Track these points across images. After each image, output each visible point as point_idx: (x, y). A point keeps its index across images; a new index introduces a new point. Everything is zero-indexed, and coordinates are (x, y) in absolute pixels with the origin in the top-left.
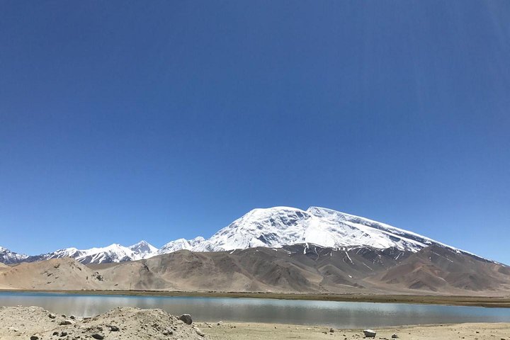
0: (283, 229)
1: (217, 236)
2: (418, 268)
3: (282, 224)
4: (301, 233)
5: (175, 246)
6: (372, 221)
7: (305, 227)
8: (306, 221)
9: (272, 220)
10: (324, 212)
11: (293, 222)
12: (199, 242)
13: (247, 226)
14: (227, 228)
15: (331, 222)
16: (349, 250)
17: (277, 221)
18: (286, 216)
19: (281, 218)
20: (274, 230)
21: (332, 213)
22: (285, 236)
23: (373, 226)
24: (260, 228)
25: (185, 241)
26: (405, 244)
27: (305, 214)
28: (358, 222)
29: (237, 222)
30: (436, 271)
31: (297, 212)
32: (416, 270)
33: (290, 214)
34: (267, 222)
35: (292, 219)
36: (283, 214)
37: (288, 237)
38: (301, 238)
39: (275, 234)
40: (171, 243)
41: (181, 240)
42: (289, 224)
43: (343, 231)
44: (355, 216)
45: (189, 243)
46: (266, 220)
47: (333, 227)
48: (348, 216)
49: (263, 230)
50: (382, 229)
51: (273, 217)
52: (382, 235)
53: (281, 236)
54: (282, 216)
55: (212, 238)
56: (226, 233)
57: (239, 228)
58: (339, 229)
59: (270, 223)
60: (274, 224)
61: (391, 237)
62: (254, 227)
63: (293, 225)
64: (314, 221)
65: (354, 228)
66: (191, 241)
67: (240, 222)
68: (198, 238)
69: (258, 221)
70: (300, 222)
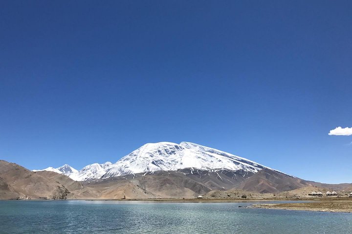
0: (167, 157)
1: (121, 161)
2: (262, 182)
3: (166, 153)
4: (179, 160)
5: (92, 168)
6: (221, 152)
7: (181, 156)
8: (181, 152)
9: (159, 151)
10: (191, 145)
11: (173, 152)
12: (108, 165)
13: (143, 155)
14: (128, 156)
15: (198, 152)
16: (215, 171)
17: (163, 151)
18: (168, 148)
19: (165, 150)
20: (161, 157)
21: (195, 146)
22: (169, 161)
23: (222, 155)
24: (152, 156)
25: (98, 165)
26: (243, 166)
27: (181, 147)
28: (212, 152)
29: (135, 152)
30: (271, 184)
31: (175, 146)
32: (260, 184)
33: (171, 147)
34: (156, 152)
35: (172, 150)
36: (166, 147)
37: (171, 162)
38: (179, 163)
39: (162, 160)
40: (88, 167)
41: (95, 164)
42: (170, 153)
43: (205, 158)
44: (210, 148)
45: (101, 166)
46: (155, 151)
47: (199, 155)
48: (207, 148)
49: (154, 158)
50: (228, 156)
51: (160, 149)
52: (229, 161)
53: (166, 162)
54: (165, 148)
55: (117, 163)
56: (127, 159)
57: (138, 156)
58: (203, 157)
59: (158, 153)
60: (161, 154)
61: (234, 162)
62: (148, 156)
63: (173, 154)
64: (186, 152)
65: (211, 156)
66: (102, 165)
67: (138, 152)
68: (107, 163)
69: (150, 152)
70: (177, 152)
